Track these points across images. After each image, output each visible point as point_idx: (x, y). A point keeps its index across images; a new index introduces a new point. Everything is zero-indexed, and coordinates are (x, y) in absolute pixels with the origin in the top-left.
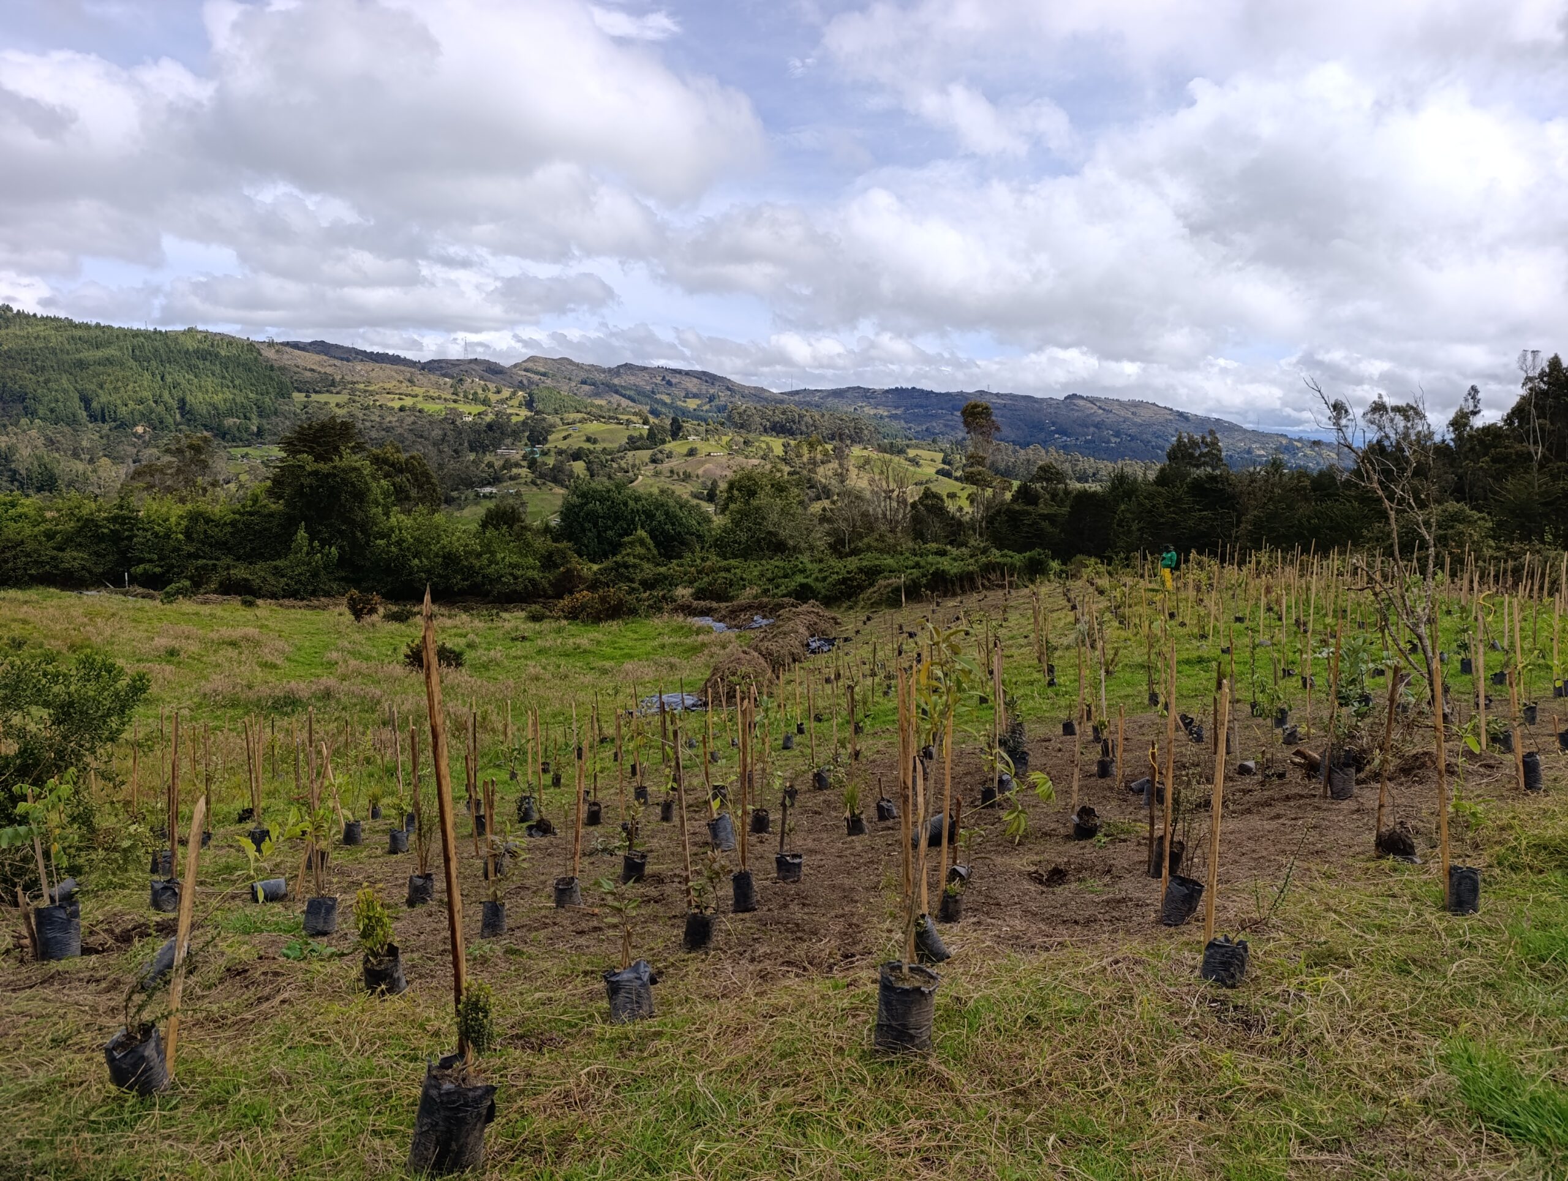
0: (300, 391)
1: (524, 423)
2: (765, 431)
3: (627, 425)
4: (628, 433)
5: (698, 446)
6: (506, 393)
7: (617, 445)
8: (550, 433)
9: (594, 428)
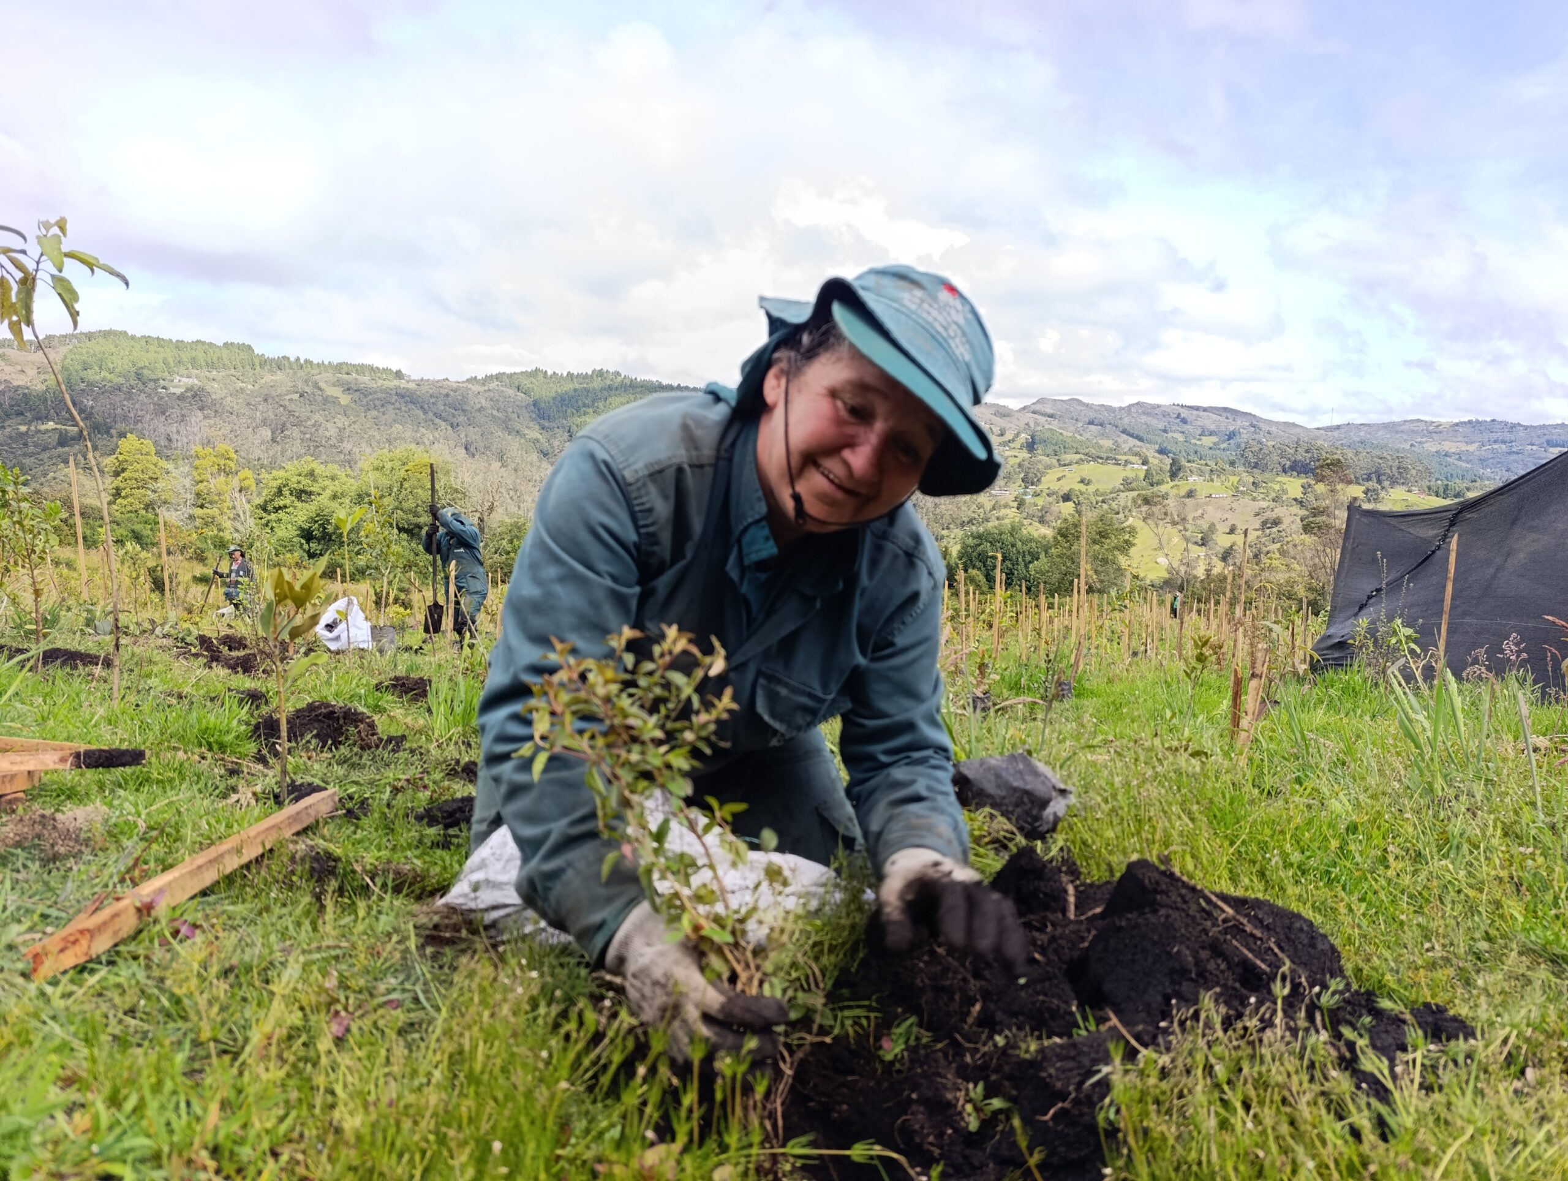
2: (1284, 471)
3: (1125, 466)
4: (1124, 474)
5: (1198, 488)
6: (1009, 436)
7: (1111, 486)
8: (1043, 474)
9: (1090, 469)
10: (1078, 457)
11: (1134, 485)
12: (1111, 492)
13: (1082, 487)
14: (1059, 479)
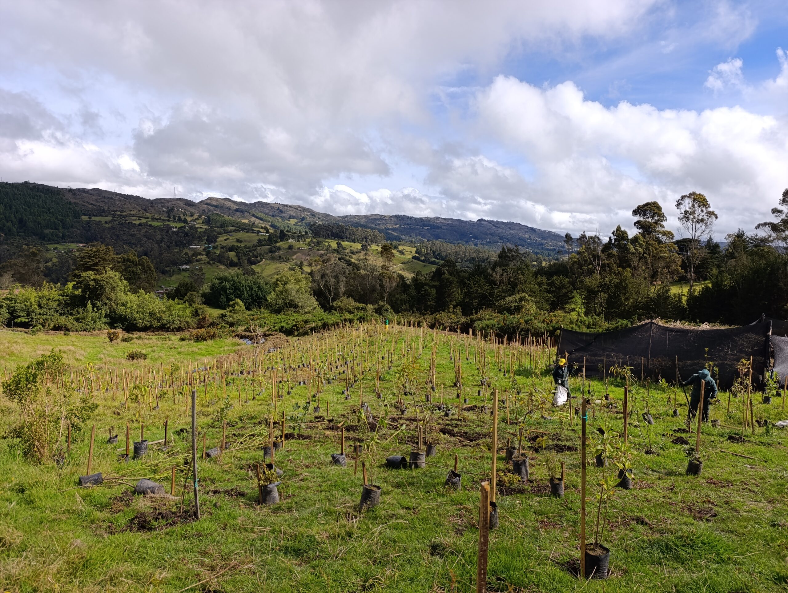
0: (85, 215)
1: (204, 232)
2: (328, 237)
3: (258, 233)
4: (258, 238)
5: (293, 244)
6: (196, 217)
7: (252, 244)
8: (218, 237)
9: (241, 235)
10: (233, 228)
11: (263, 243)
12: (253, 247)
13: (239, 244)
14: (226, 240)
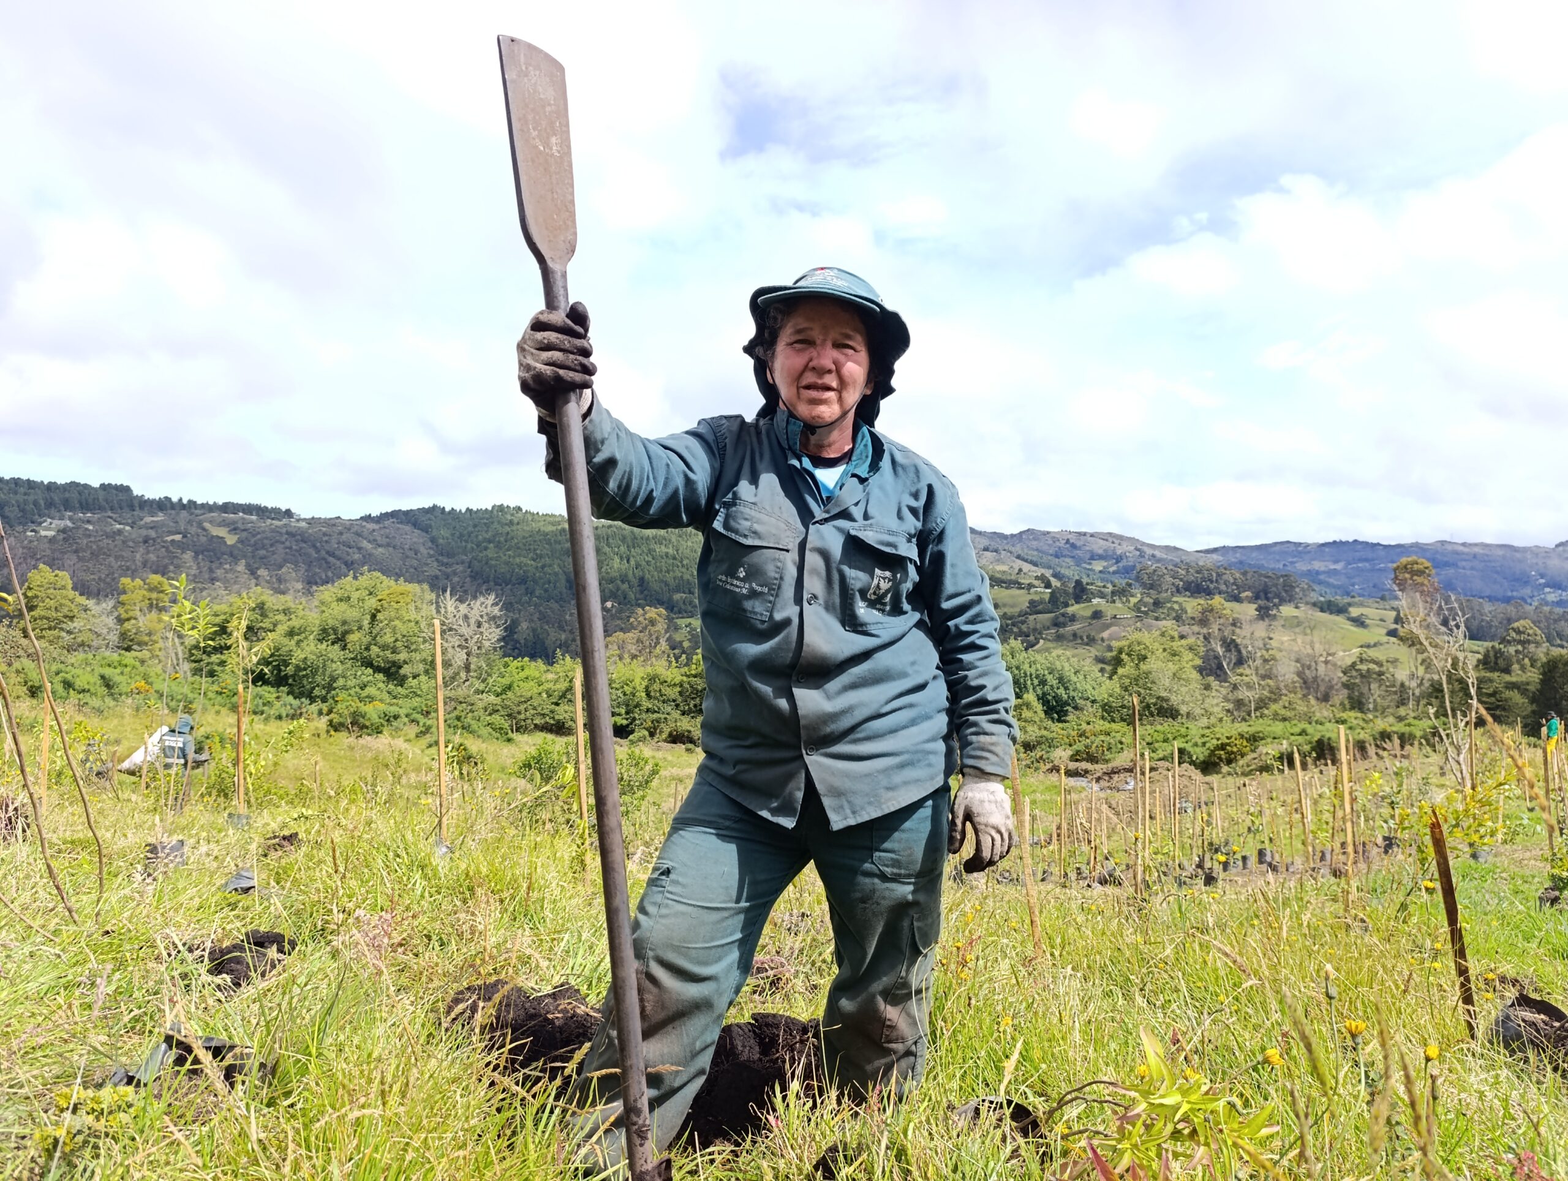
2: (1178, 591)
3: (1029, 589)
4: (1030, 597)
5: (1103, 609)
7: (1018, 610)
11: (1040, 607)
12: (1019, 616)
